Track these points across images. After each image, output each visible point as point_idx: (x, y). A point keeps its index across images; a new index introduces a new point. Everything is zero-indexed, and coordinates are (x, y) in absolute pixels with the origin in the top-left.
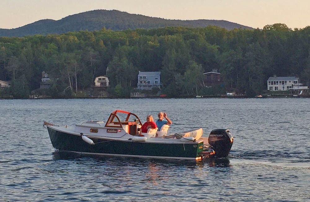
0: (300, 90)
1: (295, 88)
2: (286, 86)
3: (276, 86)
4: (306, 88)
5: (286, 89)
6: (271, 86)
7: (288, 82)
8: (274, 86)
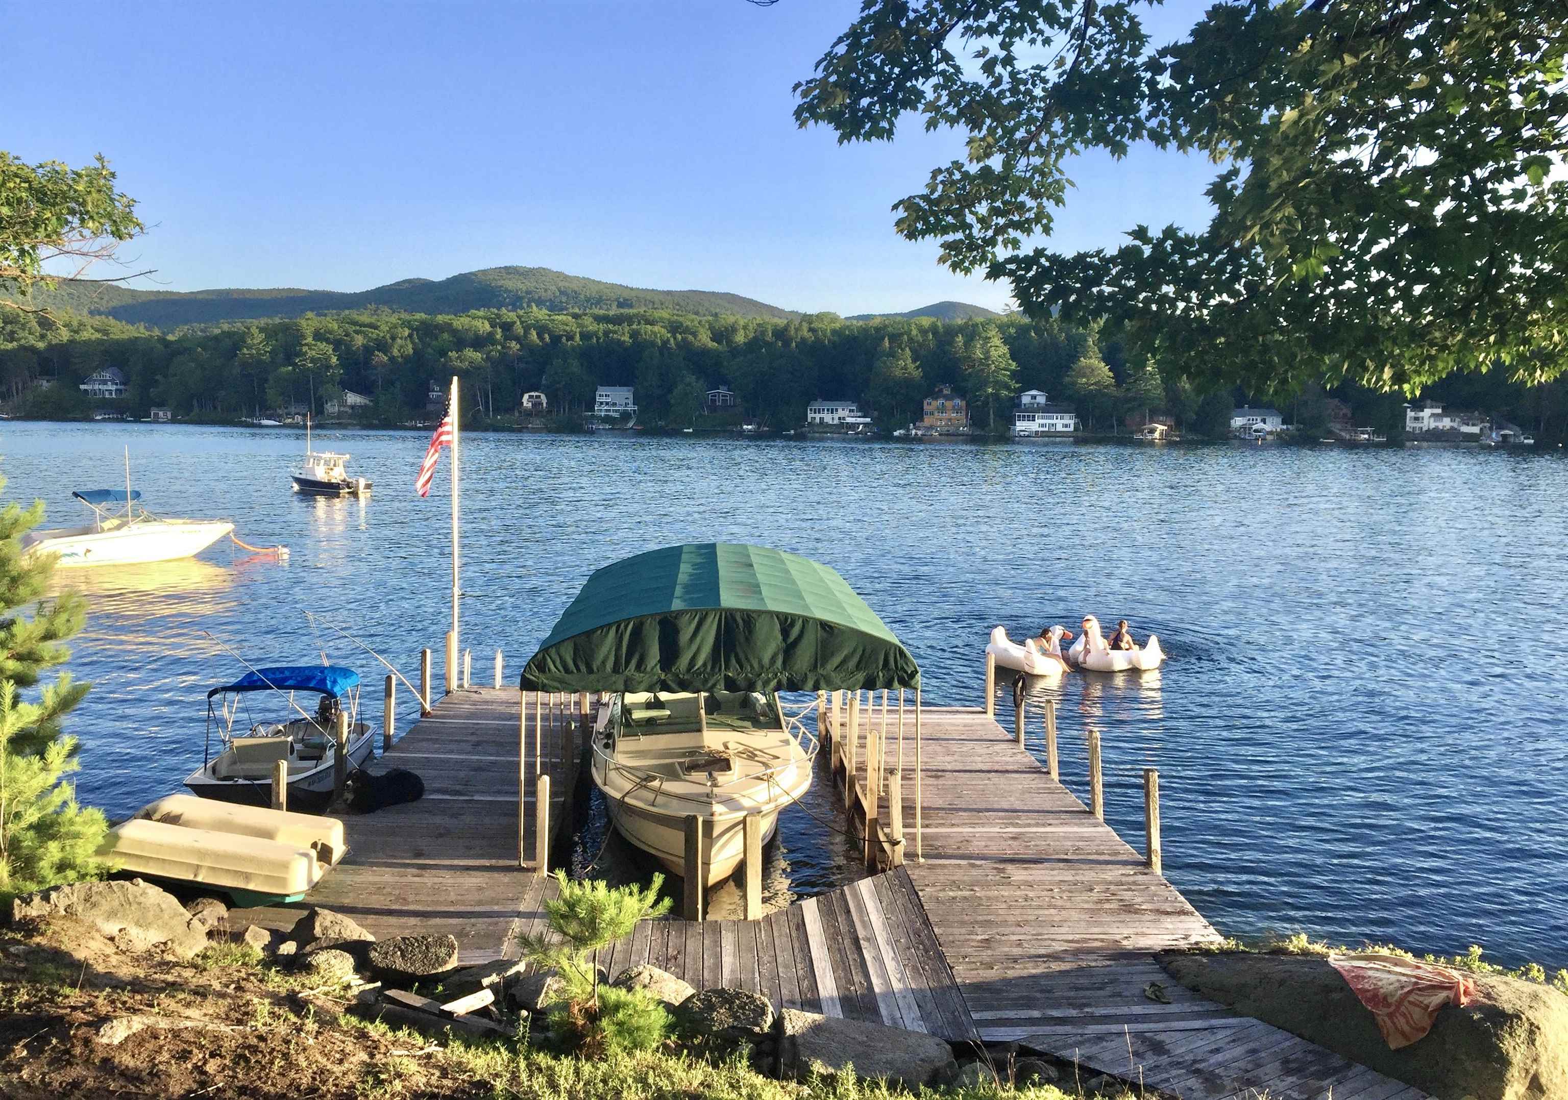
0: (859, 424)
1: (850, 420)
2: (836, 416)
3: (822, 415)
4: (868, 420)
5: (836, 422)
6: (813, 415)
7: (840, 410)
8: (818, 416)
